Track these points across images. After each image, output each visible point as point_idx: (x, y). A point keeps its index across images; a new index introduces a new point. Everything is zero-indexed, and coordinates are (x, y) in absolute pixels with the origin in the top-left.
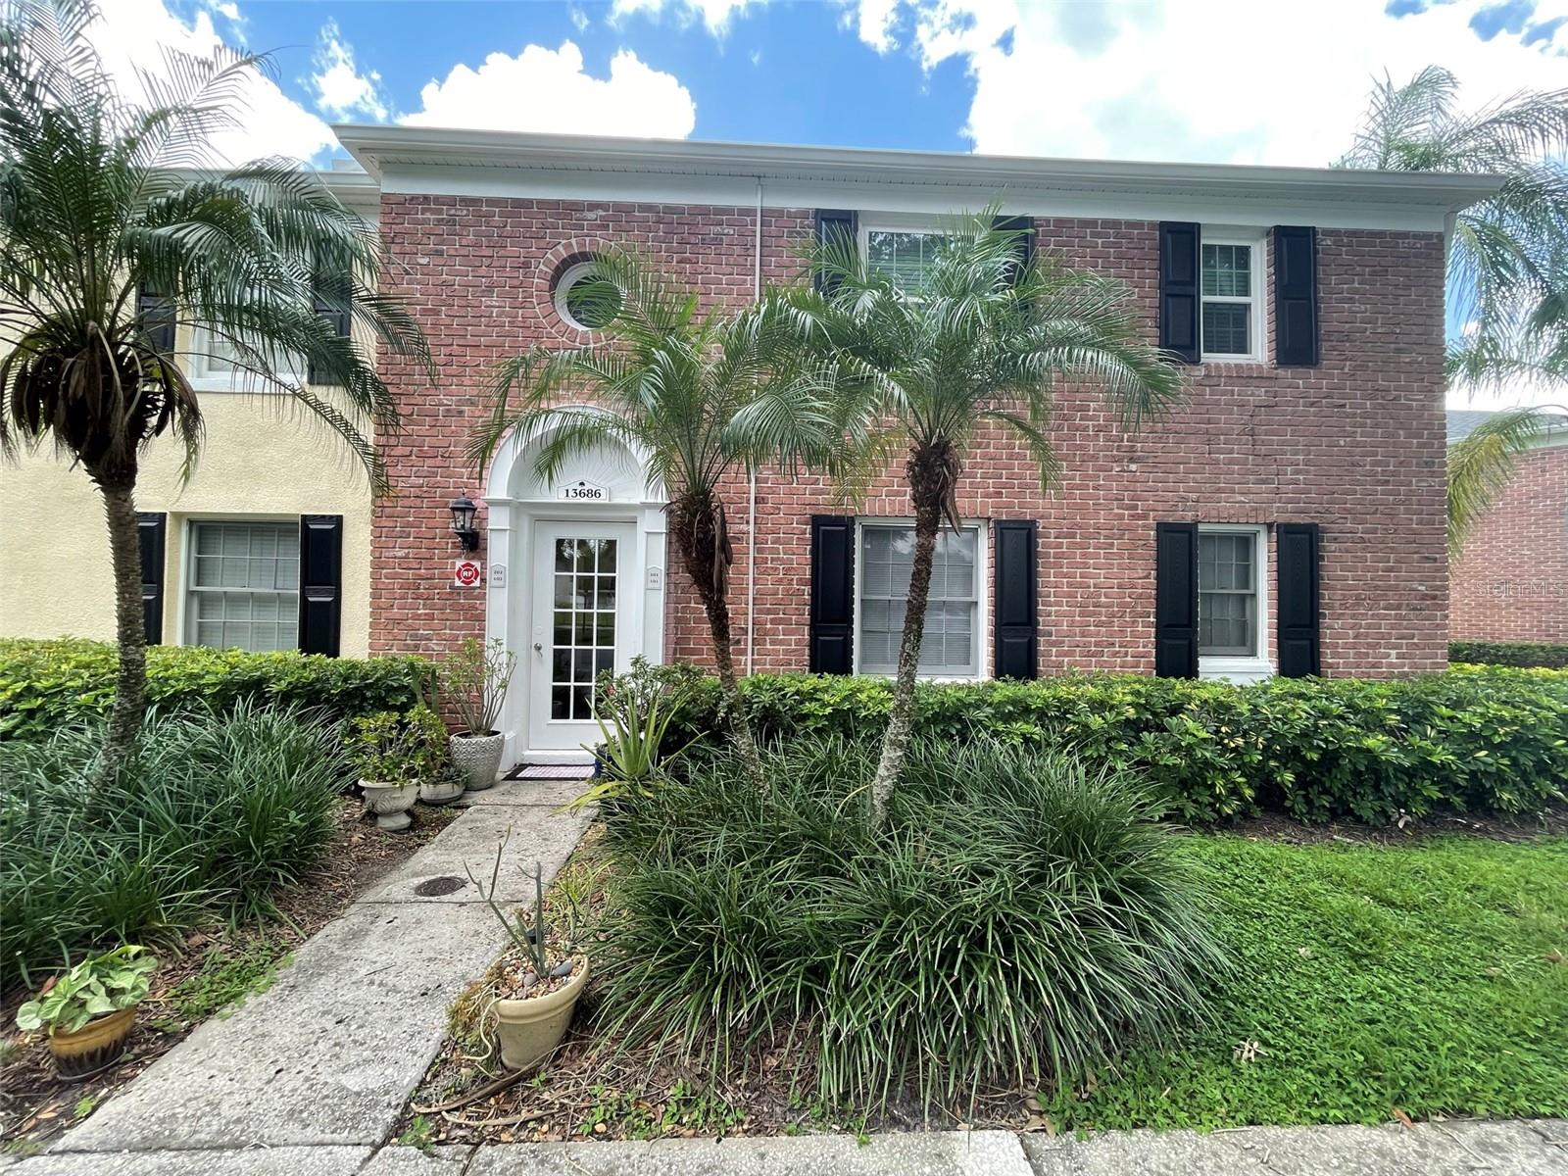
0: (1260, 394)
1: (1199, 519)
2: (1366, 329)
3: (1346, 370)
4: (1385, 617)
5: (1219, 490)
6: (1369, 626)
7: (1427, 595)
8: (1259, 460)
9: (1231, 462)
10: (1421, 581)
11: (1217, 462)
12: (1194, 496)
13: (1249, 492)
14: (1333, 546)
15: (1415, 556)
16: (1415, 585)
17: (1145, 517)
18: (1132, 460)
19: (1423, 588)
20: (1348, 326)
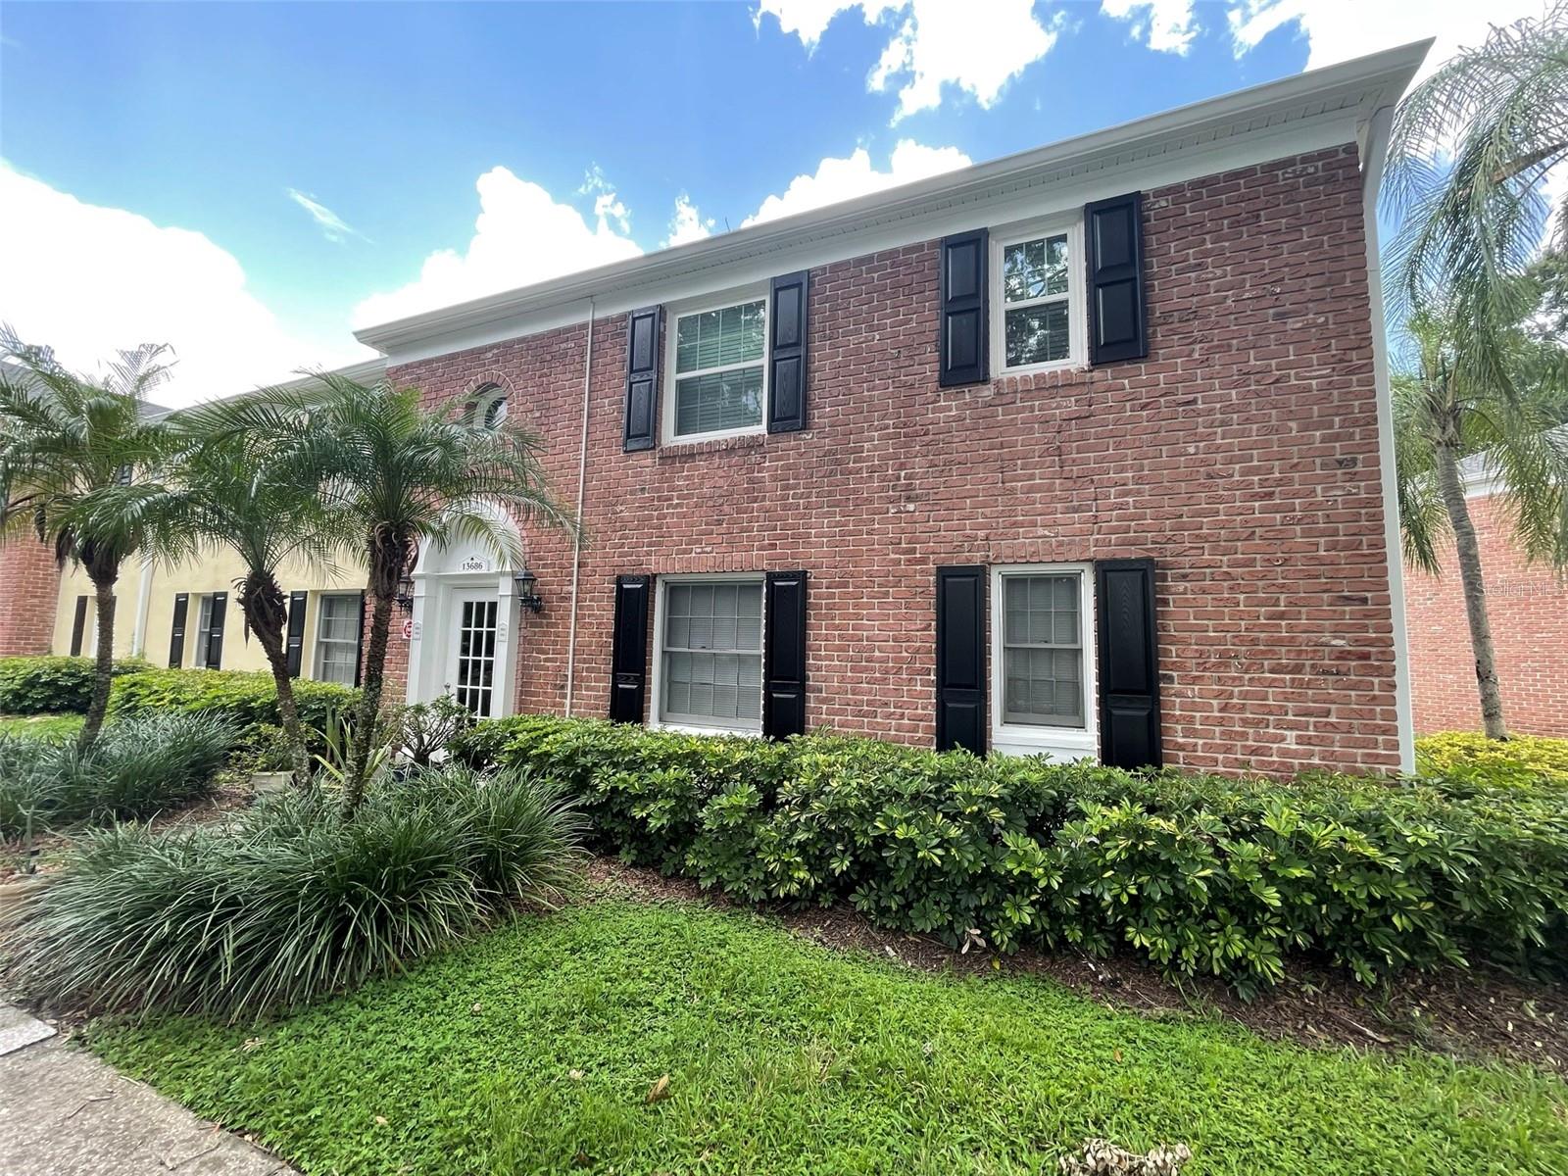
0: (1070, 405)
1: (991, 560)
2: (1226, 297)
3: (1196, 356)
4: (1271, 684)
5: (1015, 524)
6: (1245, 695)
7: (1349, 652)
8: (1070, 483)
9: (1031, 490)
10: (1336, 632)
11: (1013, 491)
12: (981, 534)
13: (1055, 524)
14: (1181, 586)
15: (1325, 595)
16: (1326, 637)
17: (923, 561)
18: (909, 499)
19: (1342, 642)
20: (1195, 299)
